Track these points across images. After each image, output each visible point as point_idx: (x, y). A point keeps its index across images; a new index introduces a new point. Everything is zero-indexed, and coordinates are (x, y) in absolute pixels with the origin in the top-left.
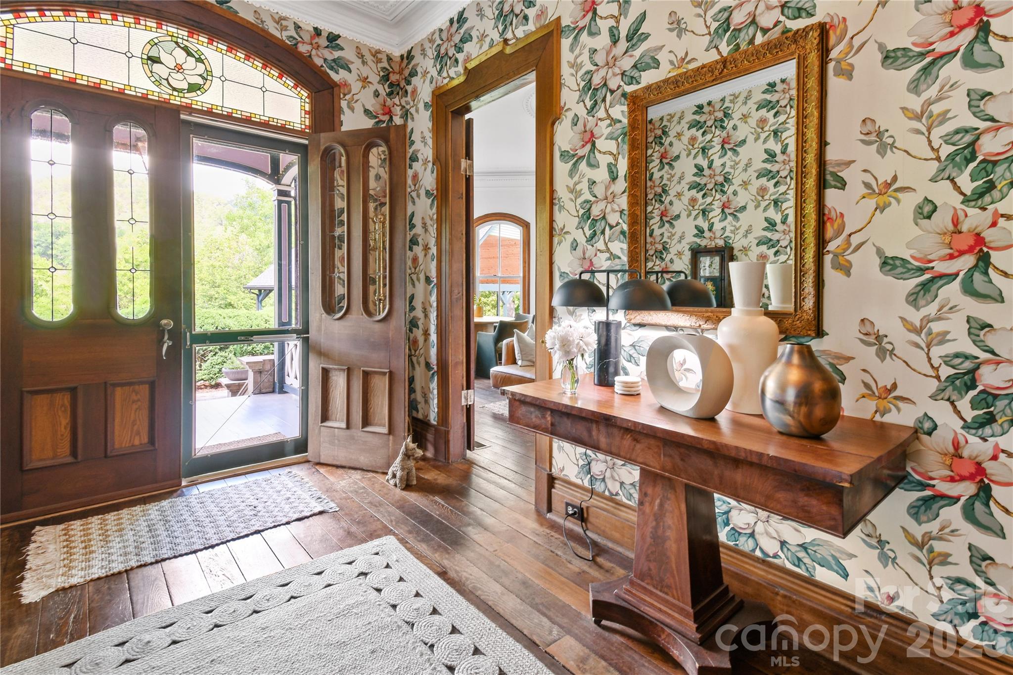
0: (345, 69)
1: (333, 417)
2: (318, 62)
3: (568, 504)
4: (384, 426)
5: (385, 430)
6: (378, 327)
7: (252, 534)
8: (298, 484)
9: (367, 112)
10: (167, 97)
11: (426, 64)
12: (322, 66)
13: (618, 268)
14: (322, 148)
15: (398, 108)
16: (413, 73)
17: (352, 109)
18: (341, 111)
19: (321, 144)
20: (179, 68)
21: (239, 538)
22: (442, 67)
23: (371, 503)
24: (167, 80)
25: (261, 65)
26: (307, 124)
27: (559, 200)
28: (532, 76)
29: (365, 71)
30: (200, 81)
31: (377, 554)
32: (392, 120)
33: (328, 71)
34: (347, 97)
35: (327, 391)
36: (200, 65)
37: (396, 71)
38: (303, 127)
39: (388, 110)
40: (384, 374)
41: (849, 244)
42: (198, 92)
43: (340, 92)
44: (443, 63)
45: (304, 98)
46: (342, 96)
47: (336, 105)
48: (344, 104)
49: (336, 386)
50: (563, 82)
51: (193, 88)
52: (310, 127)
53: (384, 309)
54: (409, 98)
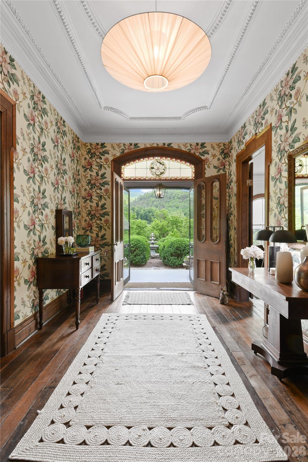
0: (207, 154)
1: (201, 277)
2: (197, 154)
4: (218, 281)
5: (218, 283)
6: (215, 246)
7: (169, 304)
8: (187, 296)
9: (215, 167)
10: (155, 178)
11: (235, 144)
12: (199, 155)
14: (198, 184)
15: (228, 162)
16: (232, 149)
17: (209, 167)
18: (205, 169)
19: (198, 182)
20: (158, 169)
21: (166, 304)
22: (239, 146)
23: (205, 306)
24: (155, 173)
25: (180, 161)
26: (194, 176)
27: (271, 197)
28: (264, 148)
29: (214, 152)
30: (163, 171)
31: (198, 317)
32: (225, 167)
33: (201, 156)
34: (207, 164)
35: (199, 267)
36: (164, 166)
37: (227, 148)
38: (192, 177)
39: (223, 164)
40: (218, 263)
42: (163, 174)
43: (205, 162)
44: (240, 144)
45: (193, 168)
46: (205, 164)
47: (203, 167)
48: (206, 166)
49: (202, 266)
50: (272, 148)
51: (162, 173)
52: (195, 177)
53: (218, 239)
54: (230, 158)
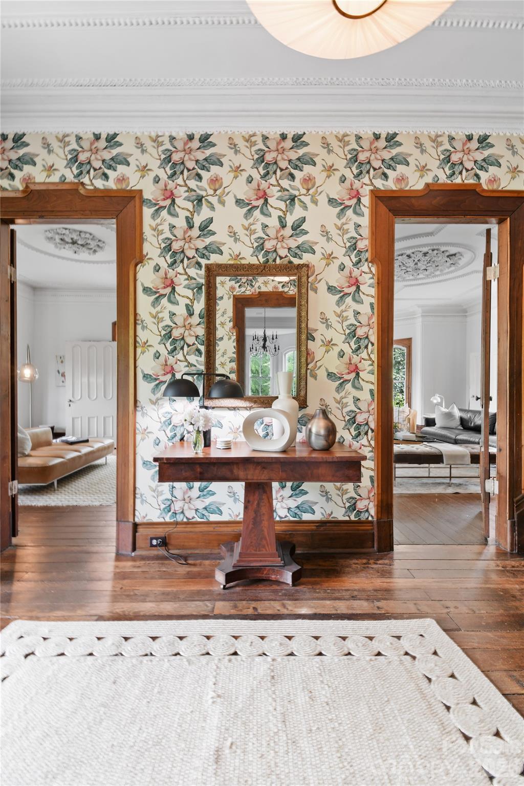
3: (152, 539)
13: (195, 372)
41: (316, 366)
